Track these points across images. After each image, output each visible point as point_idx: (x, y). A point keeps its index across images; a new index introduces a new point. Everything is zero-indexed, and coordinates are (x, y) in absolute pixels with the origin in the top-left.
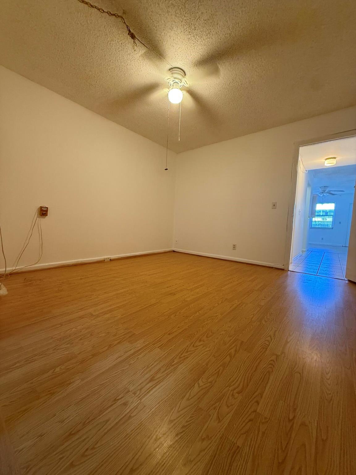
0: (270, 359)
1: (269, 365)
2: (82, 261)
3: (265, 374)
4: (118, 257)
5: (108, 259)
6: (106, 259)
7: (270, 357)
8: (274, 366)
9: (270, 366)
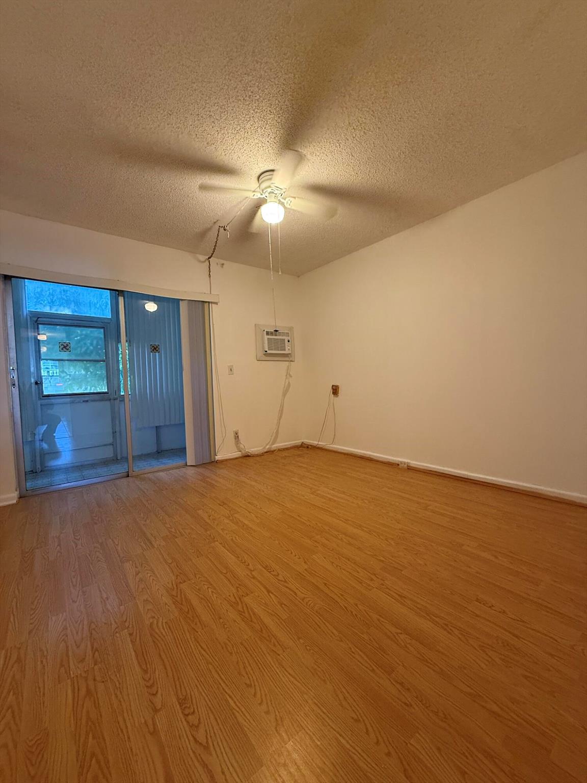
0: (160, 691)
1: (154, 681)
2: (370, 455)
3: (148, 665)
4: (425, 468)
5: (405, 464)
6: (401, 462)
7: (162, 695)
8: (147, 687)
9: (151, 682)
